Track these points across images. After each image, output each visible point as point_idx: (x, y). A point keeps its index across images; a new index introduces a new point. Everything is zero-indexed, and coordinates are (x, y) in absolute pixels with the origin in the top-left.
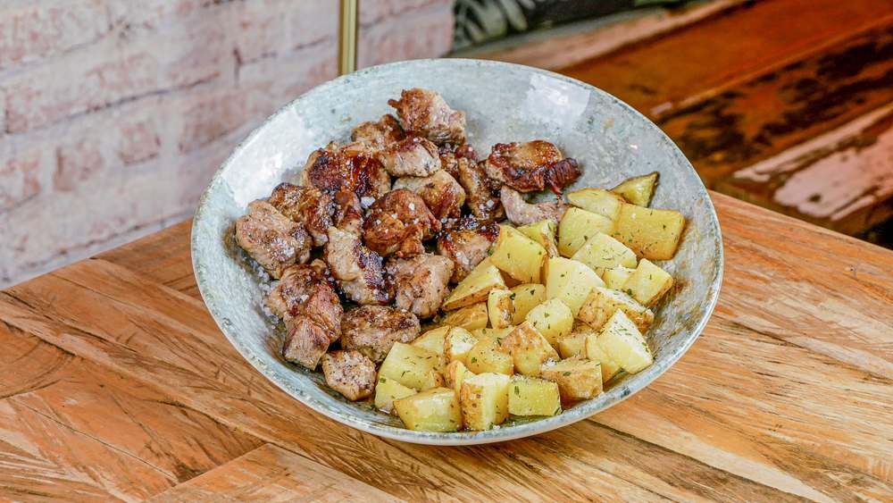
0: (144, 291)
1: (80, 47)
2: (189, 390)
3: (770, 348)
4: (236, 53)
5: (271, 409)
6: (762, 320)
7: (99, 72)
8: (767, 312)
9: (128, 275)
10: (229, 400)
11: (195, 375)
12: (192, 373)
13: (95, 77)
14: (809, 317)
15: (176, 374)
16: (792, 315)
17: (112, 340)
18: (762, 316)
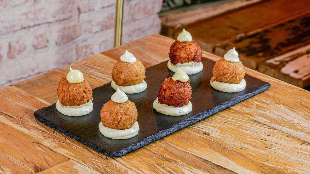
0: (29, 99)
1: (19, 4)
2: (42, 138)
3: (267, 130)
4: (79, 9)
5: (73, 146)
6: (265, 119)
7: (26, 14)
8: (267, 116)
9: (23, 93)
10: (58, 142)
11: (46, 132)
12: (44, 131)
13: (24, 16)
14: (282, 118)
15: (38, 131)
16: (276, 118)
17: (15, 117)
18: (265, 118)
